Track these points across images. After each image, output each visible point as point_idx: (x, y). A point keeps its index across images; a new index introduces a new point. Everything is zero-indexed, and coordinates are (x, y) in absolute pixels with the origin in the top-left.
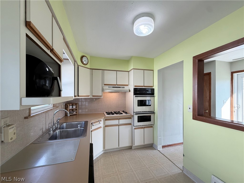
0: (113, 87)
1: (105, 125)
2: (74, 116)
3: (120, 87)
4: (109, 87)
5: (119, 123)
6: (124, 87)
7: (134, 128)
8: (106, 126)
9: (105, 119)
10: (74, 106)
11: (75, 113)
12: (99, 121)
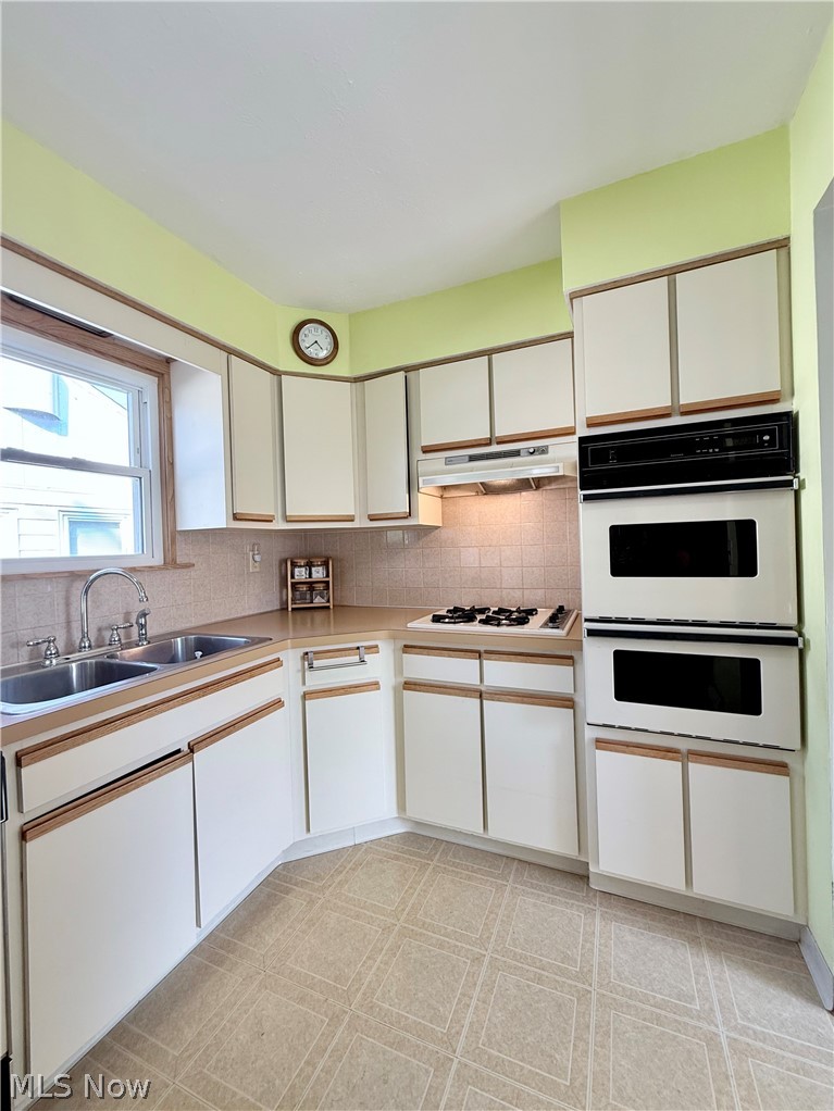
0: (472, 458)
1: (403, 680)
2: (319, 616)
3: (517, 453)
4: (449, 461)
5: (482, 680)
6: (543, 451)
7: (590, 734)
8: (410, 685)
9: (406, 646)
10: (313, 569)
11: (318, 601)
12: (358, 648)
